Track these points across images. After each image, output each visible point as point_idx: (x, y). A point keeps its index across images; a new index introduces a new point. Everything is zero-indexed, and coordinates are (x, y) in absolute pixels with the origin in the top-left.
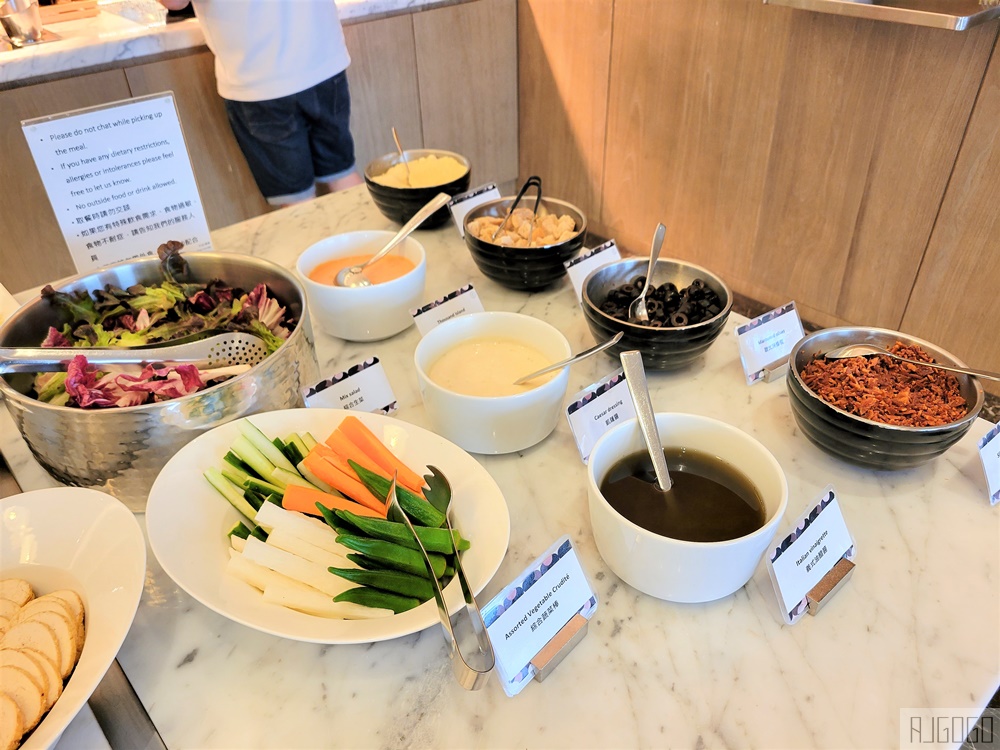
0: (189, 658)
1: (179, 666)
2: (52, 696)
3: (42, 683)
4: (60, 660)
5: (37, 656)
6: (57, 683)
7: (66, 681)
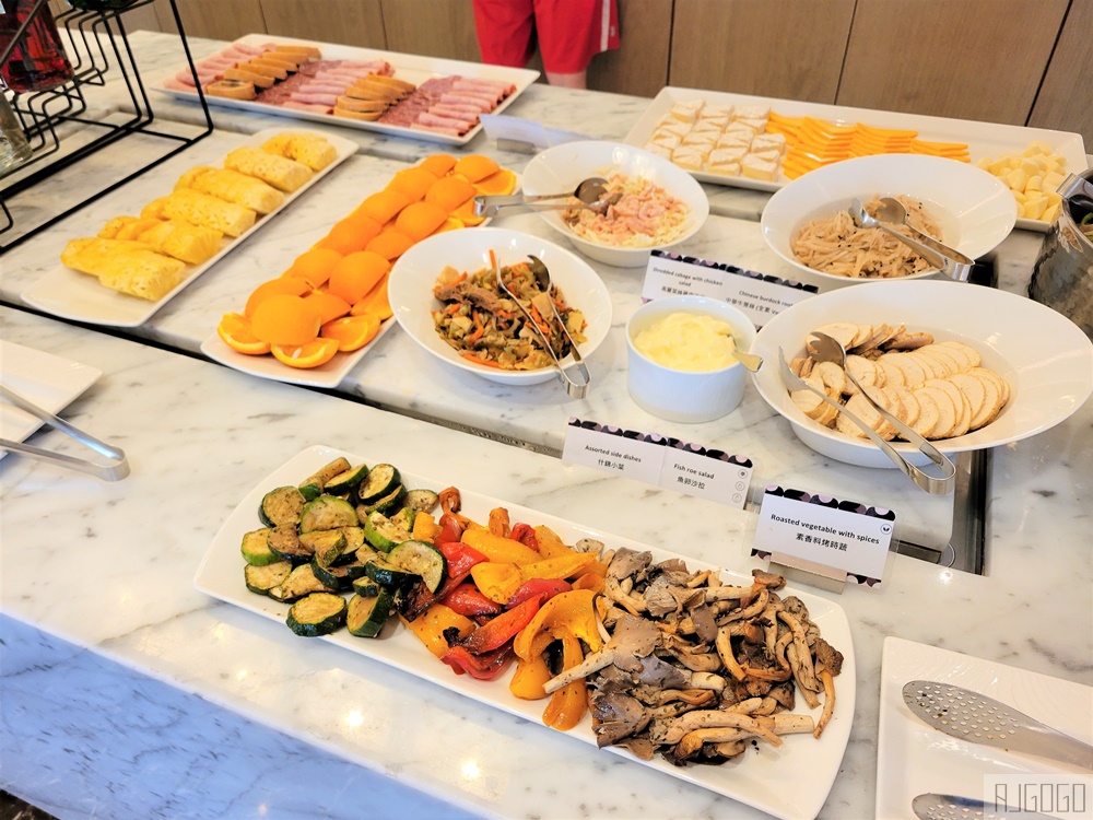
0: (1046, 494)
1: (1034, 492)
2: (956, 433)
3: (958, 419)
4: (976, 417)
5: (966, 401)
6: (965, 427)
7: (970, 431)
